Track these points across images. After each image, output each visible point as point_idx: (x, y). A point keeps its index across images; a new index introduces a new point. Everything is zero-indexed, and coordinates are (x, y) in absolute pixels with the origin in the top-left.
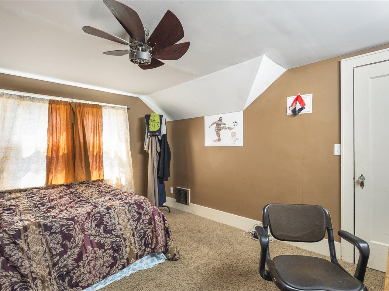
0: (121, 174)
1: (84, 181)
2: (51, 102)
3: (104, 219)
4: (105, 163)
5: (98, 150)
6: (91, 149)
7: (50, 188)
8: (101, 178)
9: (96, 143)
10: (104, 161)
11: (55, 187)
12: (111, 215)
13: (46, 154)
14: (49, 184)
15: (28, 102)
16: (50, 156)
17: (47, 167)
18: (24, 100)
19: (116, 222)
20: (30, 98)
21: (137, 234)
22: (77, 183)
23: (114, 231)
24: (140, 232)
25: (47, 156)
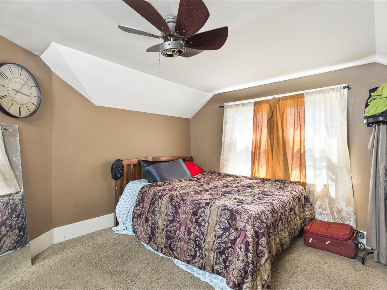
0: (330, 181)
1: (282, 179)
2: (256, 104)
3: (200, 211)
4: (308, 163)
5: (299, 147)
6: (291, 146)
7: (253, 179)
8: (302, 181)
9: (297, 139)
10: (306, 160)
11: (257, 179)
12: (206, 211)
13: (251, 149)
14: (253, 176)
15: (241, 108)
16: (254, 151)
17: (251, 160)
18: (239, 107)
19: (207, 220)
20: (242, 104)
21: (217, 245)
22: (273, 180)
23: (202, 227)
24: (221, 244)
25: (252, 152)
